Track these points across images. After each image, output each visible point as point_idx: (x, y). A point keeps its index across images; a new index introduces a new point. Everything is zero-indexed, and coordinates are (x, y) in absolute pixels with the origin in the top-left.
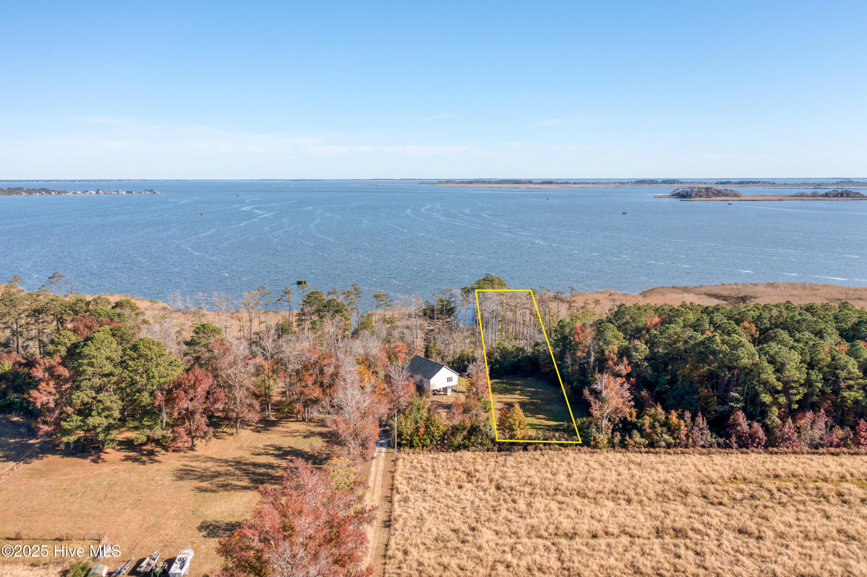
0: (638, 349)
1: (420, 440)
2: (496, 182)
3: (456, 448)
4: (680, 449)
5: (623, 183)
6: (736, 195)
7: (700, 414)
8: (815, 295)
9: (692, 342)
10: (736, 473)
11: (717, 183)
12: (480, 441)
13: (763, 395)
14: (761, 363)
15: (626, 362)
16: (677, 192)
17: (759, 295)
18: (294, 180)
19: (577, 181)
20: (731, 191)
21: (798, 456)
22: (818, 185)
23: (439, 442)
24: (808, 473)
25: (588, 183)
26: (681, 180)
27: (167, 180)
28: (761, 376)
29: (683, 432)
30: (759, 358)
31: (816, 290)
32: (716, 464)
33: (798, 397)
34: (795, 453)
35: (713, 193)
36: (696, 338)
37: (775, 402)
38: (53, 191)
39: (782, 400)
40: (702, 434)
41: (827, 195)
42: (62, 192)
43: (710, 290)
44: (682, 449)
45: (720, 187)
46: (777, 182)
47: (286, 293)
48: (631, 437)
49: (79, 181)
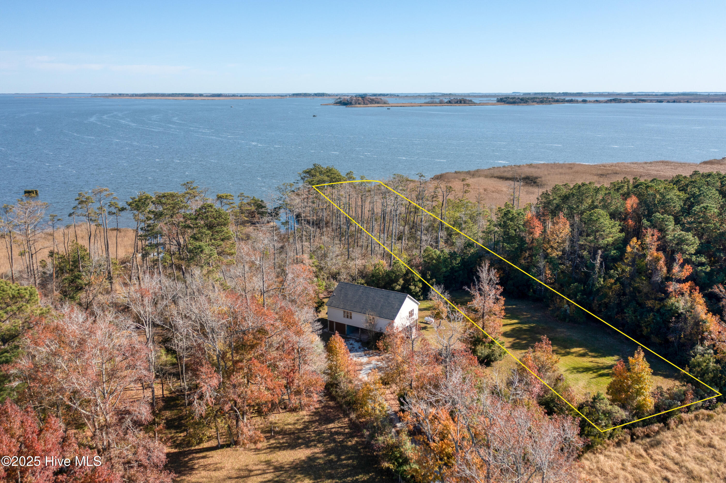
5: (282, 96)
6: (385, 103)
16: (339, 100)
41: (450, 102)
46: (400, 95)
47: (81, 202)
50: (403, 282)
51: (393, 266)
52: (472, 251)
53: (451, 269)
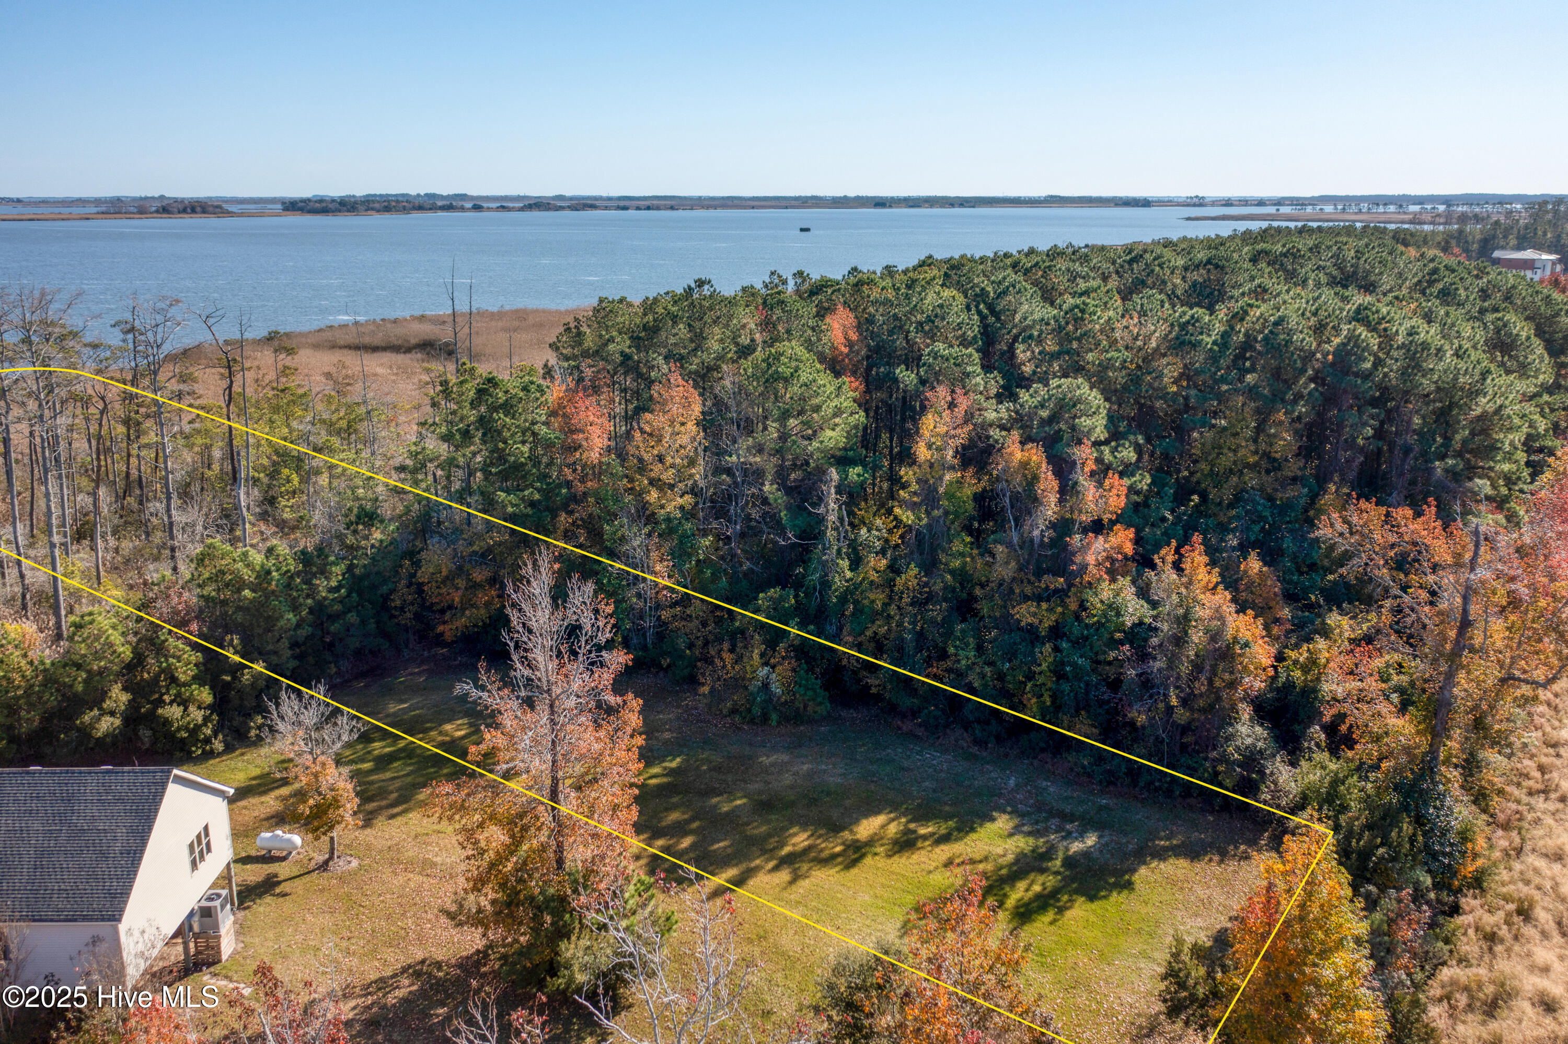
50: (125, 697)
51: (71, 638)
52: (377, 535)
53: (311, 611)
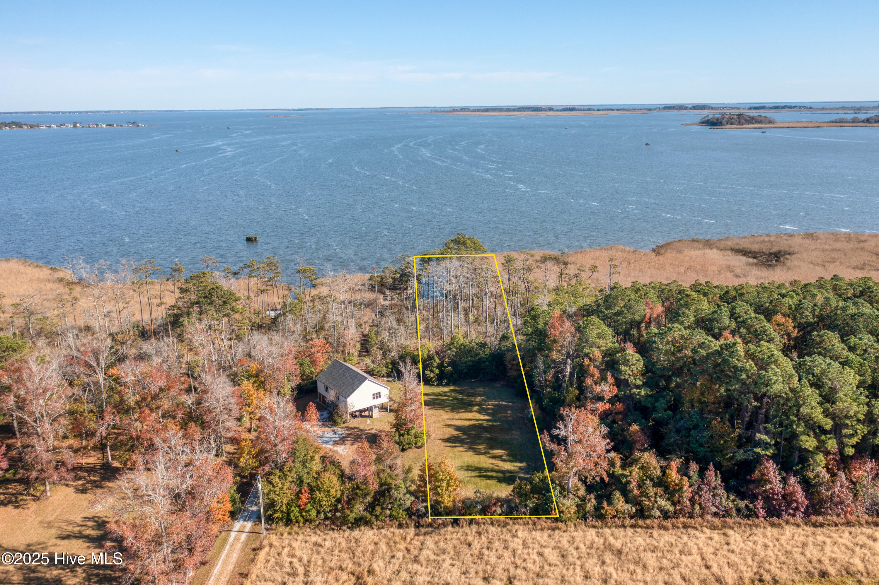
0: (628, 360)
1: (301, 511)
2: (514, 110)
3: (353, 524)
4: (682, 519)
5: (650, 110)
6: (770, 122)
7: (711, 466)
8: (862, 249)
9: (703, 352)
10: (762, 571)
11: (750, 108)
12: (388, 512)
13: (803, 438)
14: (802, 391)
15: (611, 380)
16: (707, 119)
17: (796, 250)
18: (298, 110)
19: (601, 108)
20: (765, 117)
21: (853, 529)
22: (858, 109)
23: (329, 515)
24: (870, 568)
25: (613, 110)
26: (712, 106)
27: (160, 111)
28: (801, 409)
29: (686, 494)
30: (799, 380)
31: (864, 241)
32: (733, 552)
33: (855, 440)
34: (848, 524)
35: (746, 120)
36: (709, 347)
37: (821, 447)
38: (25, 125)
39: (832, 444)
40: (714, 496)
41: (868, 121)
42: (35, 126)
43: (737, 244)
44: (685, 520)
45: (754, 113)
46: (814, 106)
48: (610, 503)
49: (63, 113)
